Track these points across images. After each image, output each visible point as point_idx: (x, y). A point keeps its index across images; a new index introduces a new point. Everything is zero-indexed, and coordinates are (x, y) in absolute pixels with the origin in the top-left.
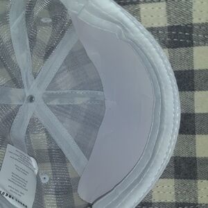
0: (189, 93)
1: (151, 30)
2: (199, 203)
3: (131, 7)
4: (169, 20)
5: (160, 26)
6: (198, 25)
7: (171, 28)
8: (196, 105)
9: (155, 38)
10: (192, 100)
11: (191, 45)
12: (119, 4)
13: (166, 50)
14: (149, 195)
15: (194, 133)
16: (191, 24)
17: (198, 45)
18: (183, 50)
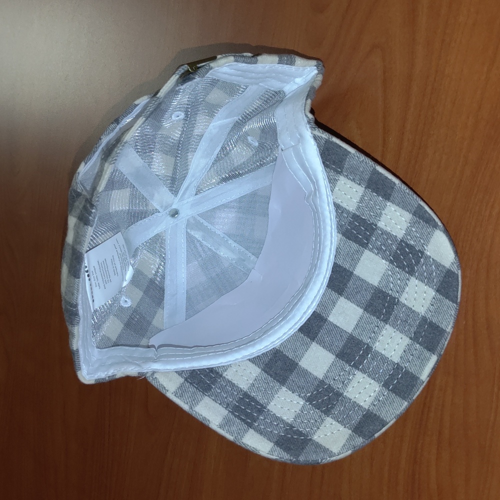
0: (334, 295)
1: (337, 206)
2: (268, 407)
3: (332, 173)
4: (358, 208)
5: (347, 208)
6: (381, 230)
7: (355, 217)
8: (334, 311)
9: (336, 217)
10: (334, 304)
11: (365, 246)
12: (324, 163)
13: (340, 236)
14: (226, 368)
15: (313, 339)
16: (376, 225)
17: (371, 250)
18: (355, 246)
